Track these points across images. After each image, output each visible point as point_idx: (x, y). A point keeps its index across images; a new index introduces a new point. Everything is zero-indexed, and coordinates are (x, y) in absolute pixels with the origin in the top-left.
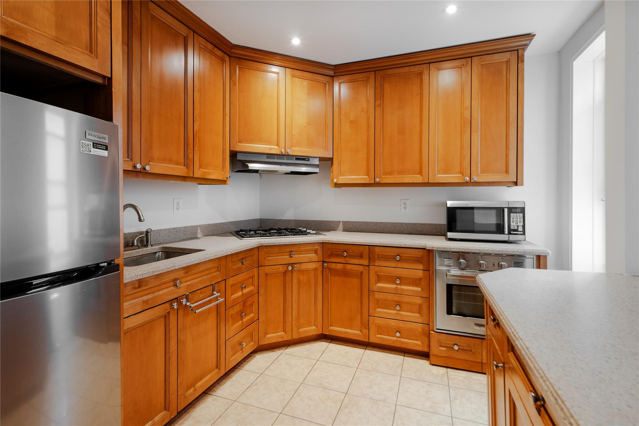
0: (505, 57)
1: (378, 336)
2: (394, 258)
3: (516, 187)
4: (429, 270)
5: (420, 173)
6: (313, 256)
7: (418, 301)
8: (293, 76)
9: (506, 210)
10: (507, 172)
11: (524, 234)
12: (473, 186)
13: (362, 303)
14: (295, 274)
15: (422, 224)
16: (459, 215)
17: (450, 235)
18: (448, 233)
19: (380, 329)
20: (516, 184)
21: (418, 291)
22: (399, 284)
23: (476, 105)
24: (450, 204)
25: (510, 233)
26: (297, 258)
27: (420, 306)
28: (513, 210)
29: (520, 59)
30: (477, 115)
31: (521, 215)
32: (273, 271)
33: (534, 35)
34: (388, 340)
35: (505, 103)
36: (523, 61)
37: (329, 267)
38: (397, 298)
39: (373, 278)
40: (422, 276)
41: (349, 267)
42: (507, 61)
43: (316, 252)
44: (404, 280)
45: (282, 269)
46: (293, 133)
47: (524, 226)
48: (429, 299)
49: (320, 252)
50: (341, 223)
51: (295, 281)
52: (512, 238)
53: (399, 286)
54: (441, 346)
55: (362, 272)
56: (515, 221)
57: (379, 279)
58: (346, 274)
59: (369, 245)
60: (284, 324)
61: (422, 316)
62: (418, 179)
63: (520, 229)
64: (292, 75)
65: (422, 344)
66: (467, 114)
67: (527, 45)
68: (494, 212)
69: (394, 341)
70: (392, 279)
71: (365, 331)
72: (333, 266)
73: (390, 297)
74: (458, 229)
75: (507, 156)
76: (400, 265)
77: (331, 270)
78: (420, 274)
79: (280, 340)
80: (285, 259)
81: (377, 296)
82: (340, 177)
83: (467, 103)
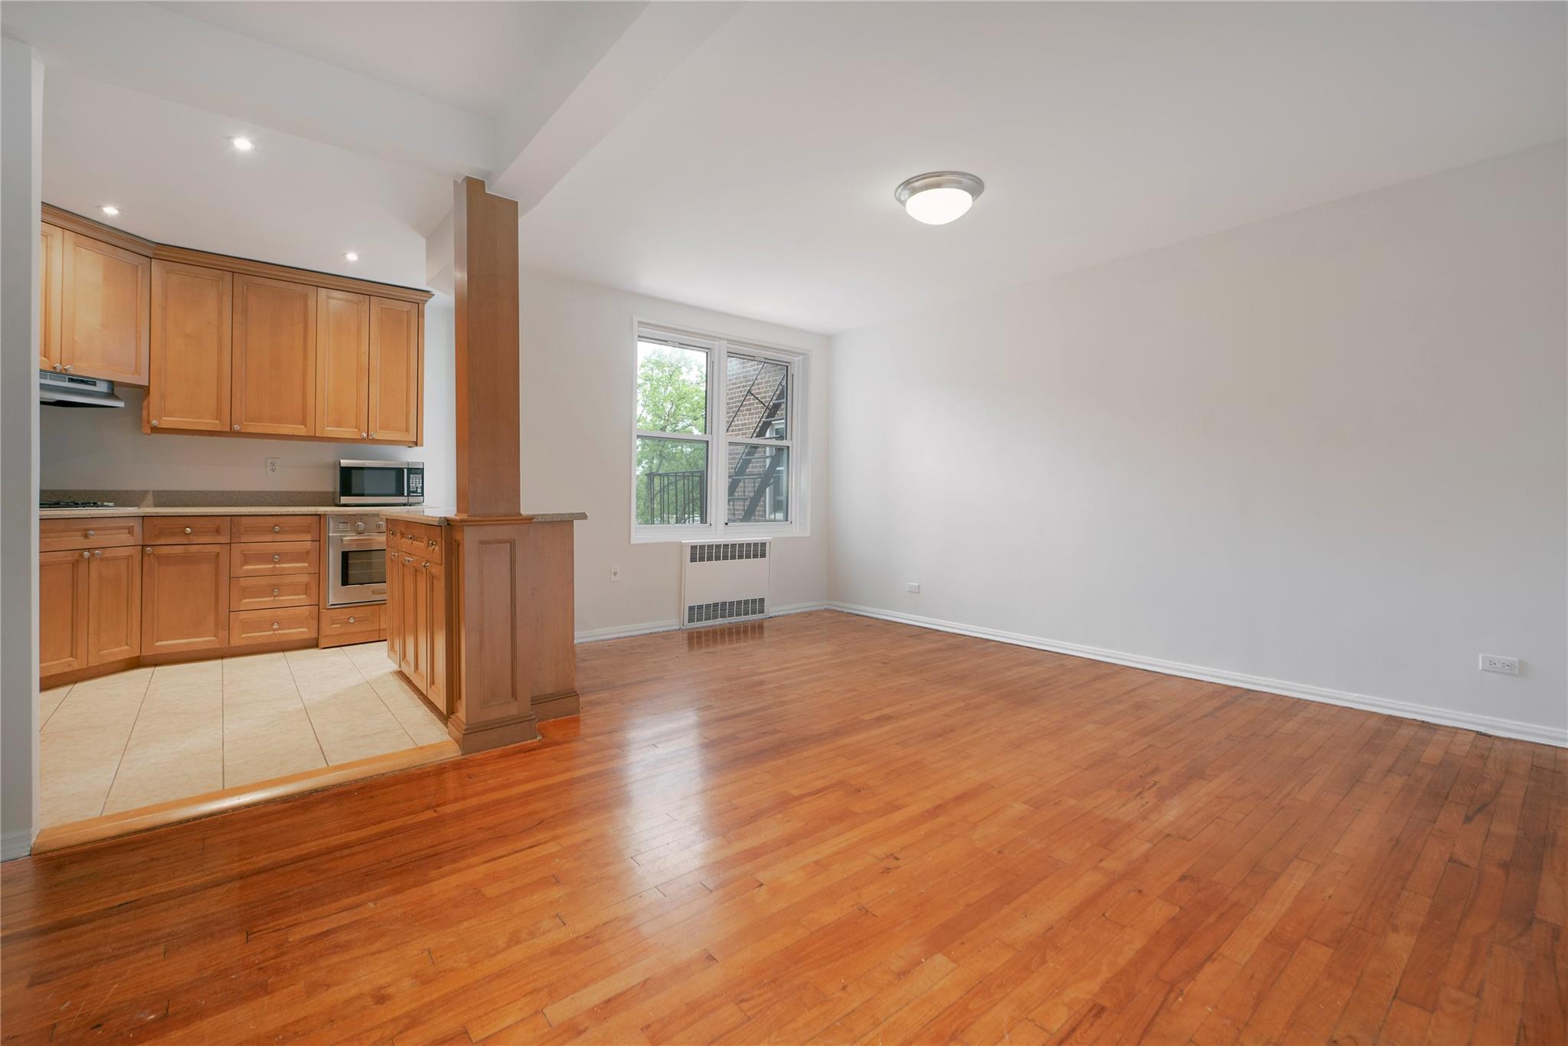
0: (406, 306)
1: (243, 636)
2: (272, 531)
3: (416, 449)
4: (320, 540)
5: (304, 423)
6: (124, 538)
7: (305, 578)
8: (76, 245)
9: (406, 470)
10: (407, 430)
11: (423, 495)
12: (371, 443)
13: (217, 597)
14: (94, 566)
15: (300, 493)
16: (355, 477)
17: (344, 500)
18: (342, 498)
19: (247, 626)
20: (416, 444)
21: (305, 567)
22: (279, 563)
23: (376, 352)
24: (345, 463)
25: (408, 495)
26: (96, 539)
27: (307, 585)
28: (413, 471)
29: (420, 314)
30: (376, 361)
31: (420, 476)
32: (54, 560)
33: (433, 295)
34: (260, 636)
35: (405, 356)
36: (423, 316)
37: (156, 553)
38: (274, 580)
39: (237, 557)
40: (310, 547)
41: (194, 548)
42: (408, 312)
43: (130, 530)
44: (284, 557)
45: (70, 557)
46: (76, 338)
47: (422, 488)
48: (319, 576)
49: (138, 530)
50: (151, 494)
51: (94, 575)
52: (412, 500)
53: (277, 566)
54: (333, 624)
55: (218, 553)
56: (415, 482)
57: (247, 559)
58: (188, 559)
59: (231, 516)
60: (72, 645)
61: (309, 596)
62: (301, 430)
63: (419, 490)
64: (75, 243)
65: (309, 629)
66: (364, 359)
67: (427, 301)
68: (393, 473)
69: (269, 636)
70: (268, 558)
71: (223, 634)
72: (165, 550)
73: (264, 581)
74: (353, 492)
75: (407, 413)
76: (279, 538)
77: (158, 557)
78: (308, 545)
79: (67, 670)
80: (78, 542)
81: (243, 582)
82: (165, 418)
83: (365, 348)
